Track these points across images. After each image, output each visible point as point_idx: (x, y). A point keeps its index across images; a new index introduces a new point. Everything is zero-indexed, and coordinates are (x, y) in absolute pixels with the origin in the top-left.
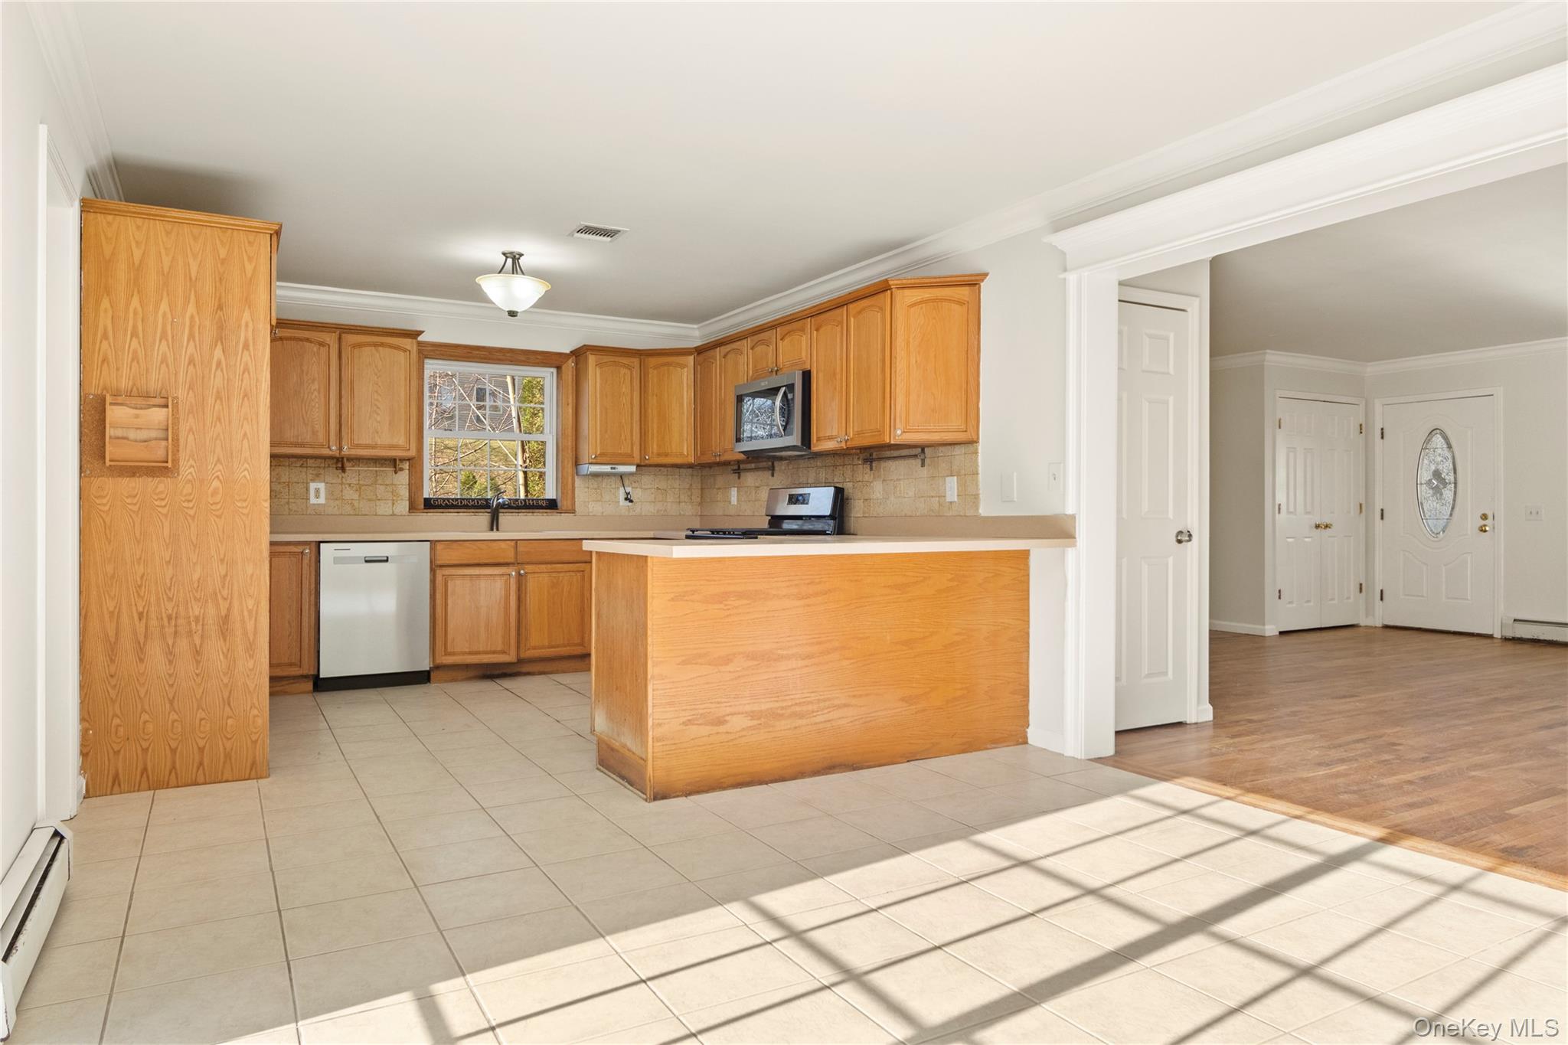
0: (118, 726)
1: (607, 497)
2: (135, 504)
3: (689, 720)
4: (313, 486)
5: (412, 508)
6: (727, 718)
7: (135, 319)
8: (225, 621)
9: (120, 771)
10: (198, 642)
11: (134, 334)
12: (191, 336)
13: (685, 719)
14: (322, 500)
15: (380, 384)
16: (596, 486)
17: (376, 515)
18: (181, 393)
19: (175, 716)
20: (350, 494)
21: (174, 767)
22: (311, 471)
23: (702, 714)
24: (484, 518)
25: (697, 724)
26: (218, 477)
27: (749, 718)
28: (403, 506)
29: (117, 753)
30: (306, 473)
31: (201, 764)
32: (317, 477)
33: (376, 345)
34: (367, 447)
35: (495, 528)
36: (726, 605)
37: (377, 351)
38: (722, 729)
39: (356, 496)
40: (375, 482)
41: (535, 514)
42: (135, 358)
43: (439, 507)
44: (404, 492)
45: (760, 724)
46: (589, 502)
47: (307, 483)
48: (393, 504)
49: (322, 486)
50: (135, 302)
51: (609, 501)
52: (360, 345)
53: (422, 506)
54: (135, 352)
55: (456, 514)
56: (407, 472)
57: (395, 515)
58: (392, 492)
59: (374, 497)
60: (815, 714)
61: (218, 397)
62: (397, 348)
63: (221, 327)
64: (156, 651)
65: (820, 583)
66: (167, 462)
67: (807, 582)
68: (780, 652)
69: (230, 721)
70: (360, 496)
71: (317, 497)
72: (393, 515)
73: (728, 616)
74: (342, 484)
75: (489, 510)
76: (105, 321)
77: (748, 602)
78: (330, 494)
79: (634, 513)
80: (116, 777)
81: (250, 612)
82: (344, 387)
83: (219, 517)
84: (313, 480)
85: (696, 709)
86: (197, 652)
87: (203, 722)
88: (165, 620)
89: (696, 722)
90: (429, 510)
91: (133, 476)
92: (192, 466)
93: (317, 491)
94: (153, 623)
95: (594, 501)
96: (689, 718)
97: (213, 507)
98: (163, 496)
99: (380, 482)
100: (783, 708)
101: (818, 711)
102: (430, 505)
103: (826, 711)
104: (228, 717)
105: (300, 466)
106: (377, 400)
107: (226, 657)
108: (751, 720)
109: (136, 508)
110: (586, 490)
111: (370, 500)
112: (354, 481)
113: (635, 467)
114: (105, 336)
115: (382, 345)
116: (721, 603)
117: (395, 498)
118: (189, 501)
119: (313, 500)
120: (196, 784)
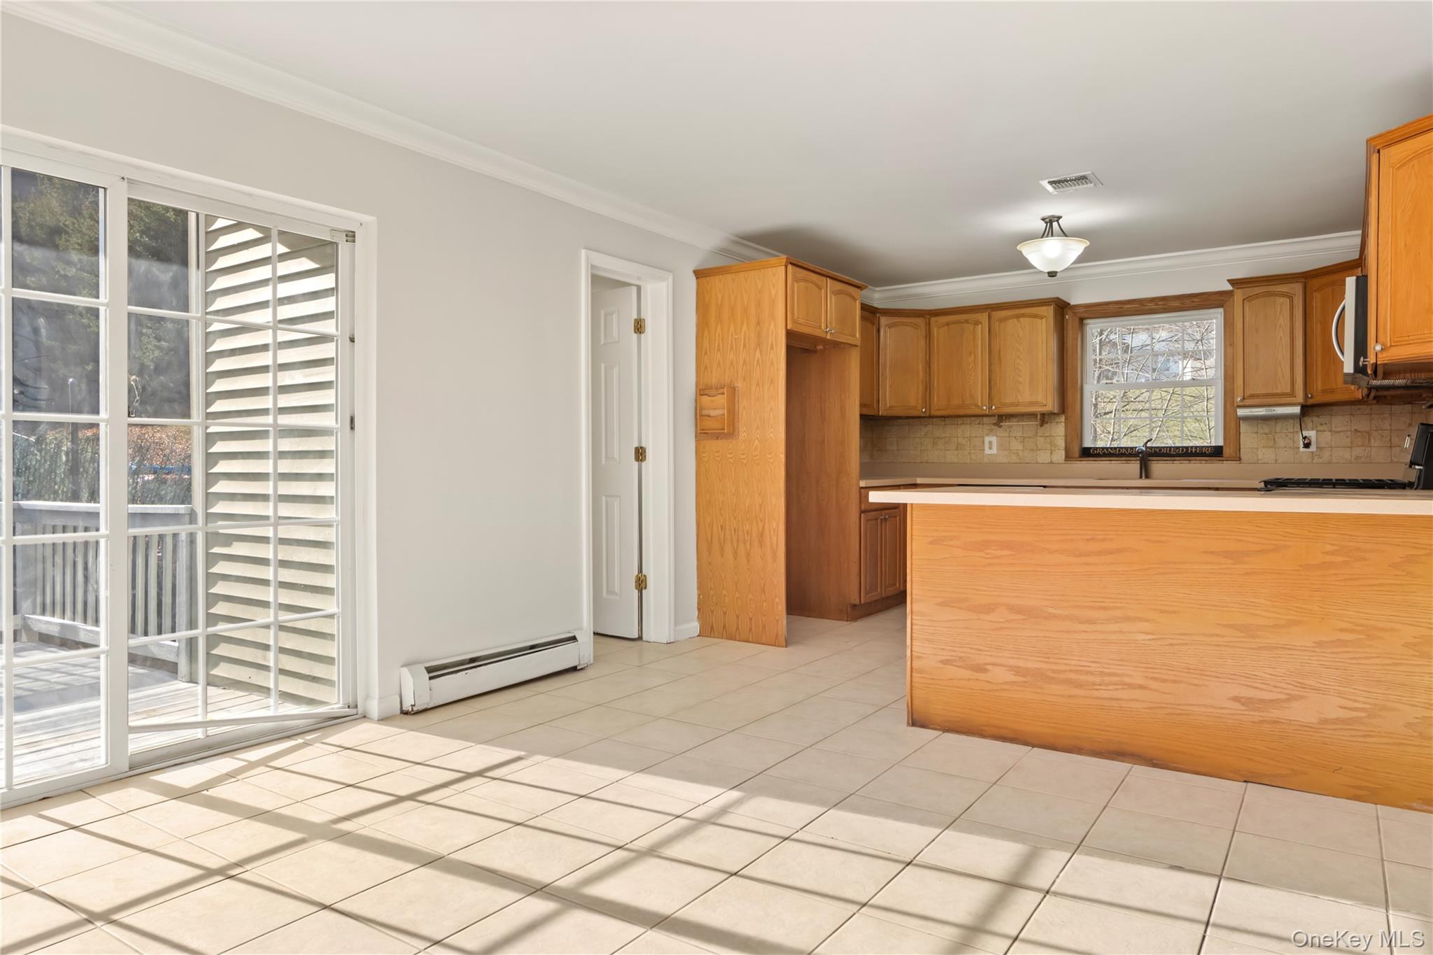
0: (713, 596)
1: (1281, 443)
2: (719, 457)
3: (947, 660)
4: (987, 439)
5: (1068, 457)
6: (988, 667)
7: (719, 340)
8: (762, 534)
9: (714, 625)
10: (748, 547)
11: (719, 350)
12: (745, 346)
13: (943, 658)
14: (994, 451)
15: (1021, 350)
16: (1267, 431)
17: (1037, 463)
18: (739, 385)
19: (737, 595)
20: (1016, 445)
21: (738, 628)
22: (986, 427)
23: (960, 657)
24: (1135, 466)
25: (956, 666)
26: (757, 438)
27: (1014, 673)
28: (1060, 455)
29: (712, 612)
30: (982, 429)
31: (751, 629)
32: (990, 432)
33: (1018, 317)
34: (1012, 405)
35: (1143, 475)
36: (987, 554)
37: (1019, 321)
38: (981, 676)
39: (1020, 447)
40: (1036, 435)
41: (1192, 462)
42: (719, 365)
43: (1098, 455)
44: (1061, 443)
45: (1026, 682)
46: (1257, 449)
47: (983, 437)
48: (1051, 453)
49: (994, 439)
50: (719, 327)
51: (1285, 447)
52: (1005, 319)
53: (1077, 454)
54: (719, 362)
55: (1109, 462)
56: (1063, 424)
57: (1053, 463)
58: (1050, 443)
59: (1035, 448)
60: (1096, 687)
61: (758, 385)
62: (1036, 316)
63: (759, 335)
64: (729, 550)
65: (1104, 540)
66: (724, 429)
67: (1089, 537)
68: (1050, 610)
69: (765, 604)
70: (1023, 447)
71: (990, 448)
72: (1052, 463)
73: (989, 565)
74: (1010, 436)
75: (1138, 458)
76: (706, 343)
77: (1013, 553)
78: (1001, 447)
79: (1321, 461)
80: (712, 627)
81: (774, 530)
82: (994, 357)
83: (758, 464)
84: (987, 435)
85: (954, 651)
86: (748, 555)
87: (752, 602)
88: (733, 531)
89: (954, 663)
90: (1084, 459)
91: (717, 439)
92: (745, 431)
93: (990, 443)
94: (740, 533)
95: (1264, 447)
96: (948, 658)
97: (755, 458)
98: (731, 451)
99: (1040, 434)
100: (1054, 671)
101: (1100, 685)
102: (1087, 453)
103: (1111, 687)
104: (764, 601)
105: (978, 424)
106: (1019, 364)
107: (762, 559)
108: (1015, 675)
109: (719, 459)
110: (1254, 435)
111: (1032, 450)
112: (1019, 434)
113: (1299, 408)
114: (706, 353)
115: (1023, 315)
116: (982, 551)
117: (1052, 448)
118: (744, 454)
119: (987, 451)
120: (748, 641)
